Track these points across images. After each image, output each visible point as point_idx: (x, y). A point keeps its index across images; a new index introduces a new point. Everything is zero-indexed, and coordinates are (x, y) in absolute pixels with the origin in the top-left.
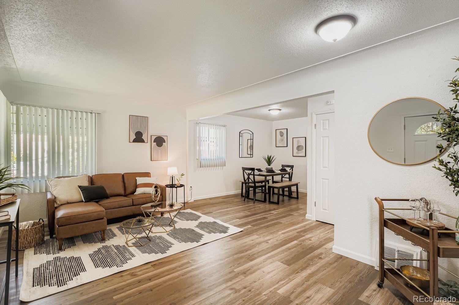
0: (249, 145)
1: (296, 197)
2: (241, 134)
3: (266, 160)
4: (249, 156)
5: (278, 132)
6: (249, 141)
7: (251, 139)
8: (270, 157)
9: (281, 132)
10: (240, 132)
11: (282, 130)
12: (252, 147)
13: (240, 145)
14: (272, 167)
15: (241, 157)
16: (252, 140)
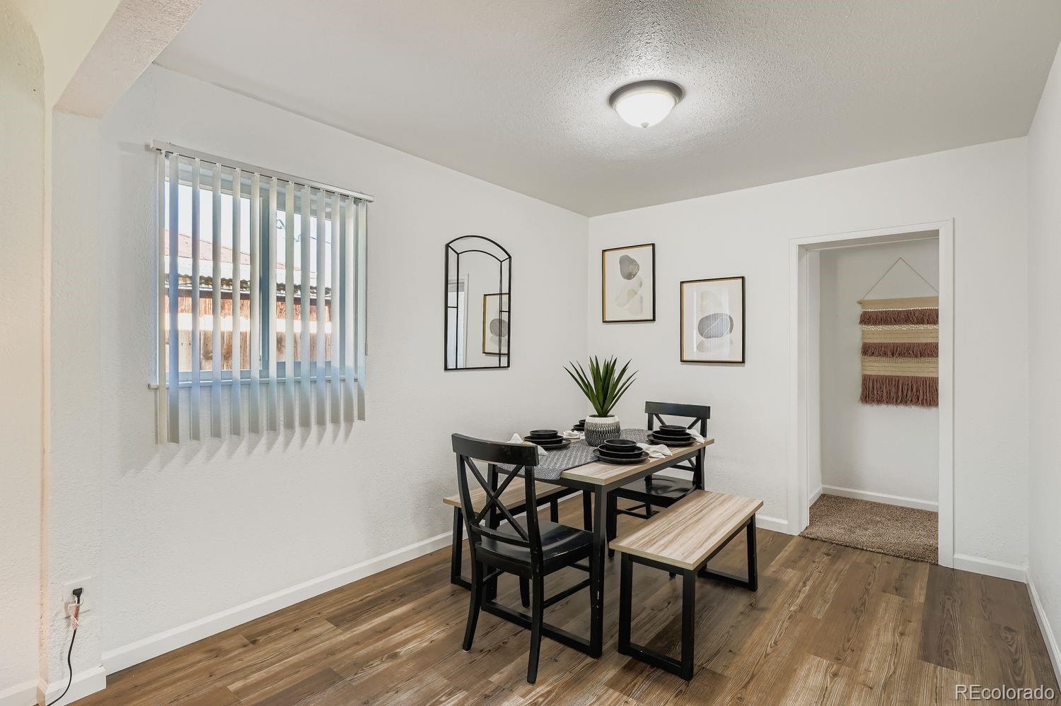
0: (493, 314)
1: (745, 577)
2: (452, 255)
3: (587, 386)
4: (494, 361)
5: (613, 259)
6: (493, 303)
7: (501, 294)
8: (609, 369)
9: (625, 261)
10: (448, 246)
11: (631, 253)
12: (503, 328)
13: (446, 307)
14: (616, 419)
15: (451, 365)
16: (505, 298)
